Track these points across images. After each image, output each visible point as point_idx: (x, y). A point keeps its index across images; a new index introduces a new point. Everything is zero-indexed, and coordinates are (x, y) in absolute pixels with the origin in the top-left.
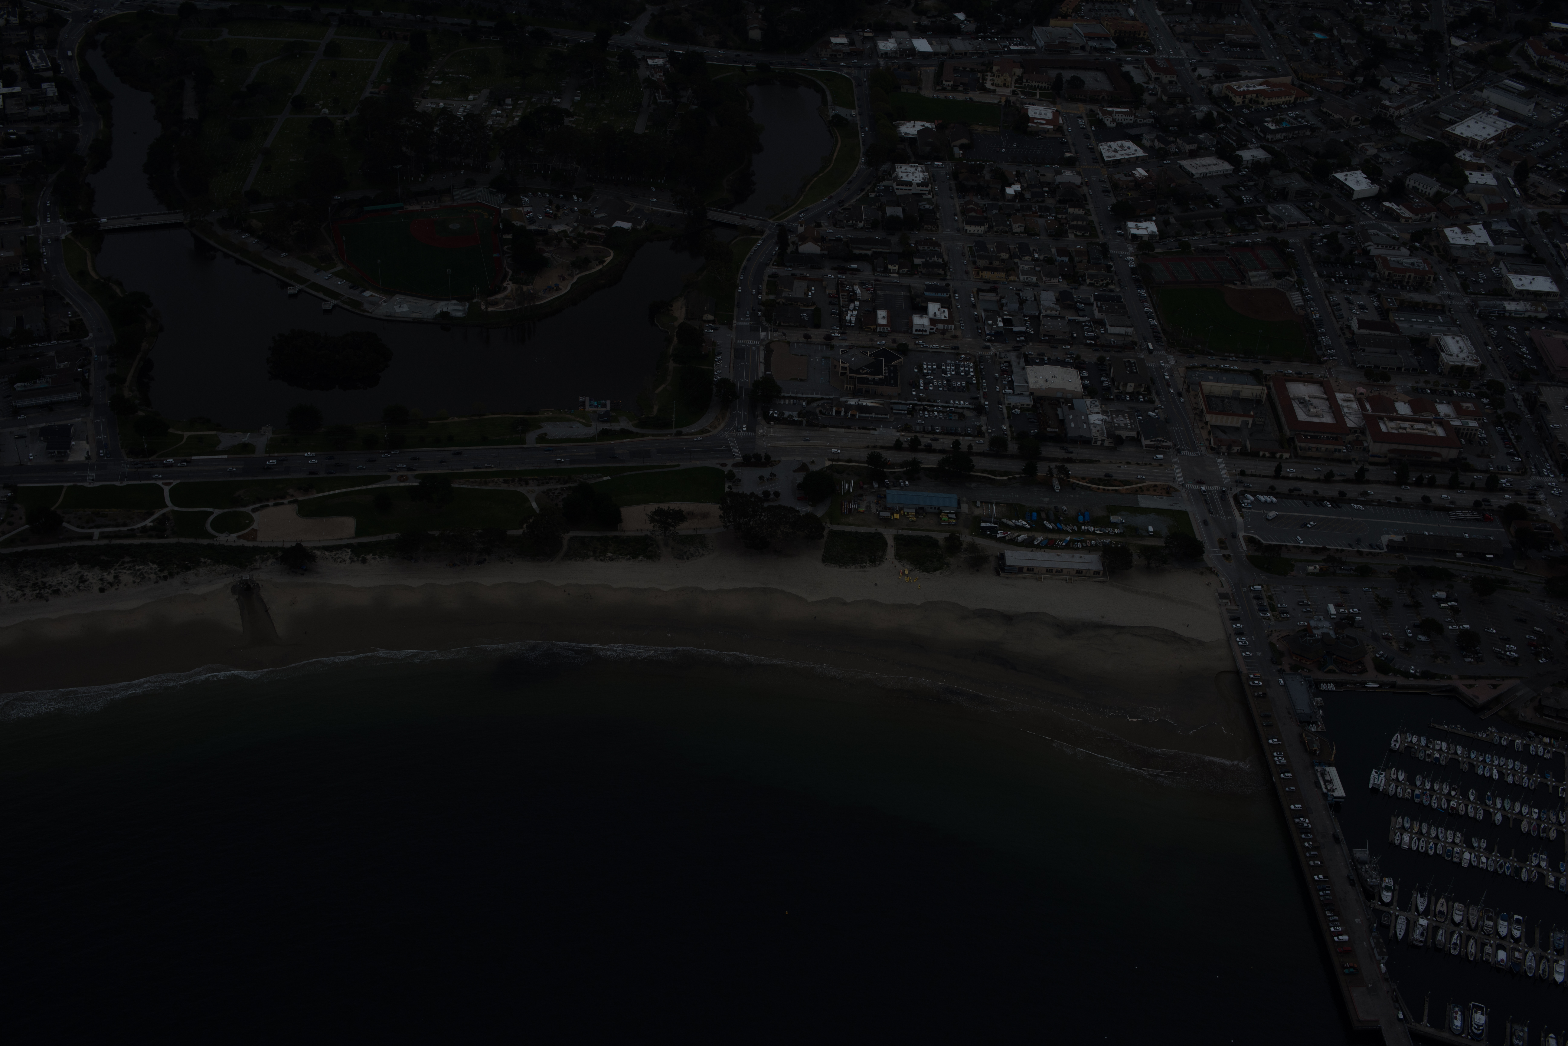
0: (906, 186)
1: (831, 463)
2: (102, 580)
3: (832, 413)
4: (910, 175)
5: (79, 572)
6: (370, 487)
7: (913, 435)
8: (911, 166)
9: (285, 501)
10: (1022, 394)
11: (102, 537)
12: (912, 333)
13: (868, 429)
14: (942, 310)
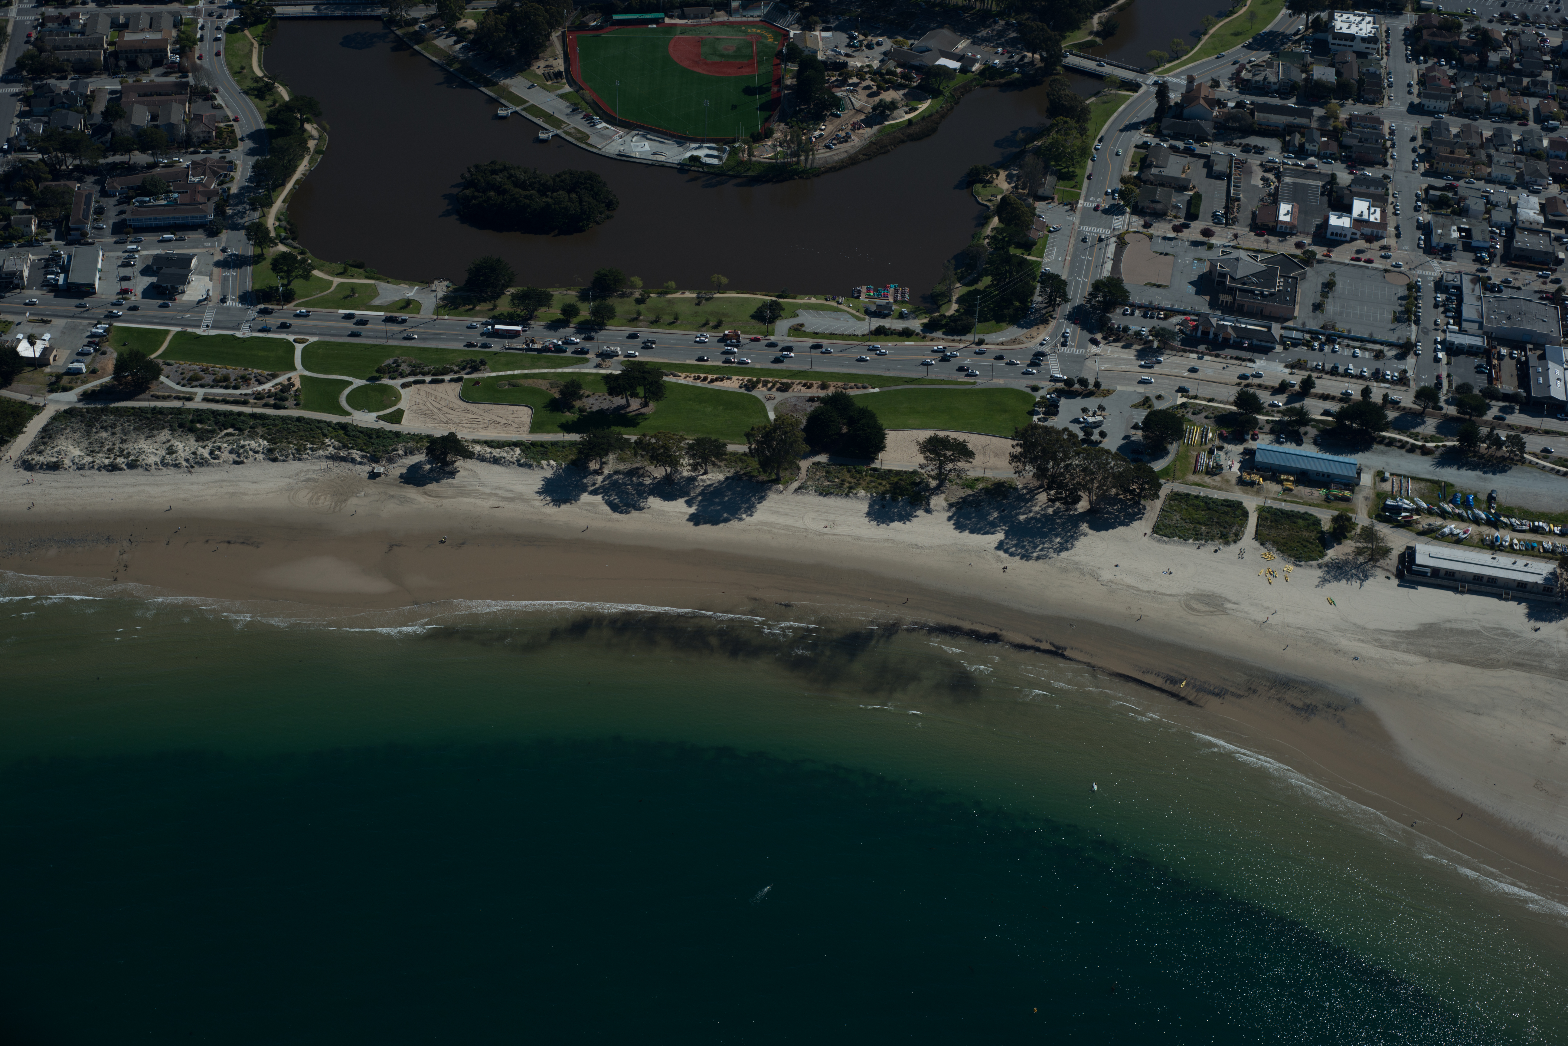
0: (1346, 40)
1: (1184, 400)
2: (194, 453)
3: (1196, 333)
4: (1354, 26)
7: (1306, 373)
8: (1356, 14)
9: (447, 378)
10: (1472, 333)
11: (206, 399)
12: (1325, 237)
13: (1244, 360)
14: (1372, 210)
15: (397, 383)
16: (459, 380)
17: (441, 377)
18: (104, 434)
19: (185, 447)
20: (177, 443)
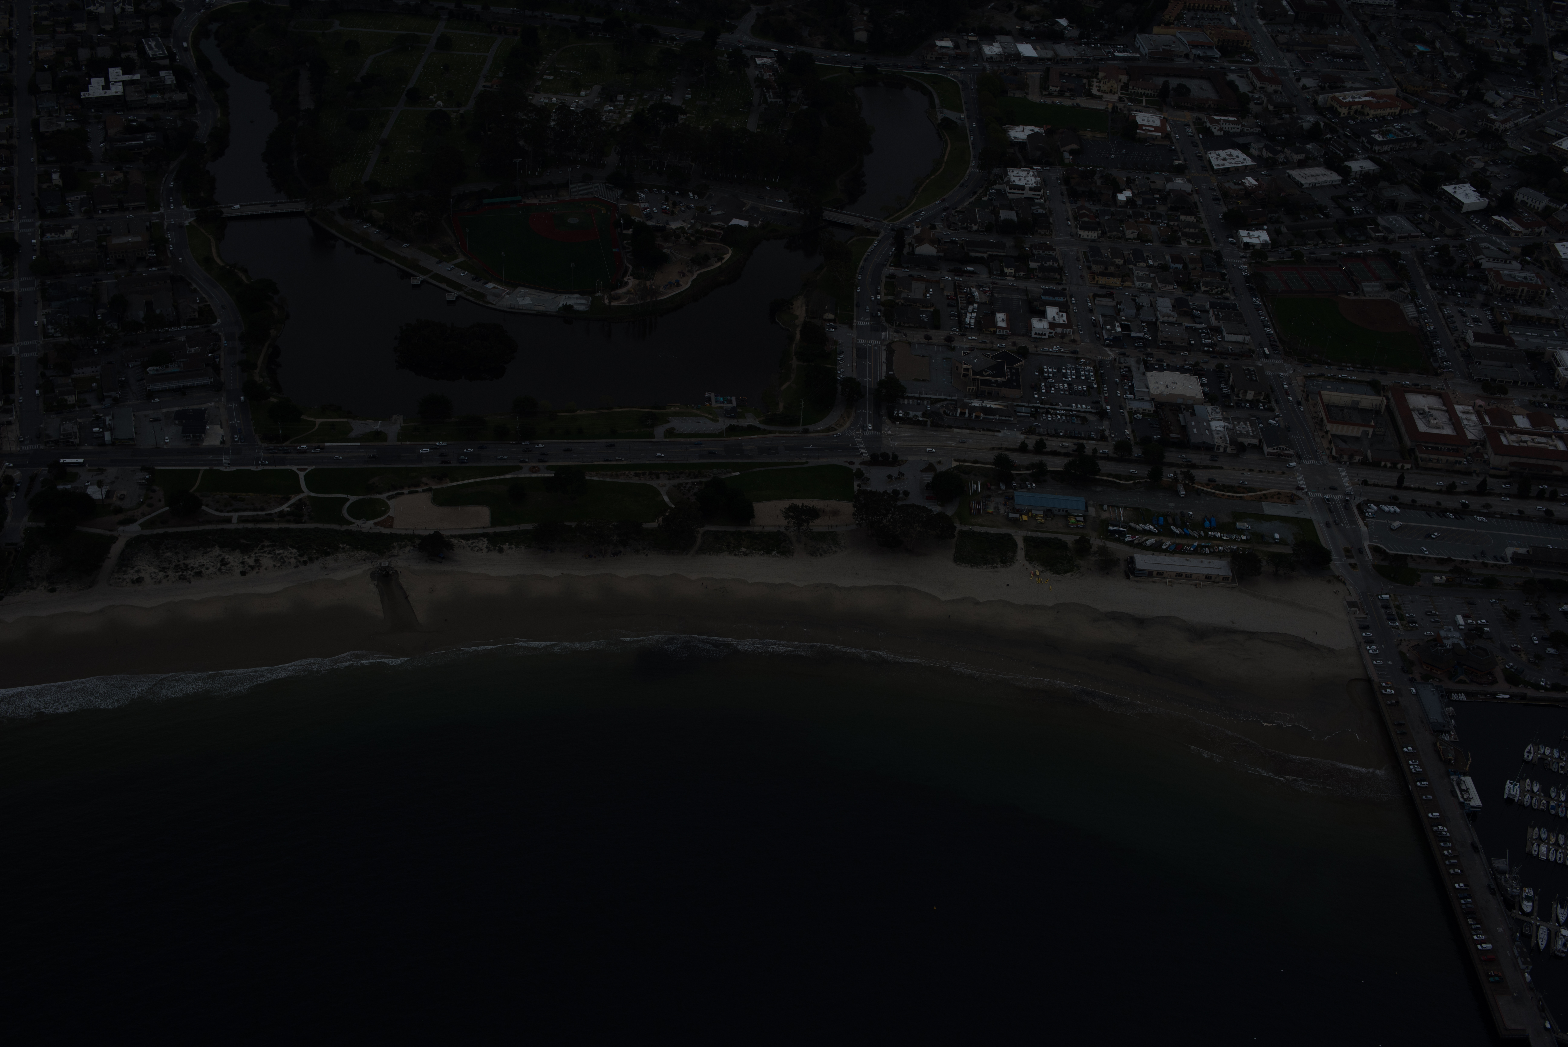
0: (1019, 190)
1: (957, 463)
2: (243, 563)
3: (956, 414)
4: (1023, 179)
5: (220, 555)
6: (502, 477)
7: (1038, 438)
8: (1023, 170)
9: (420, 489)
10: (1143, 399)
11: (241, 521)
12: (1030, 336)
13: (993, 431)
14: (1061, 314)
15: (383, 496)
16: (430, 490)
17: (415, 489)
18: (169, 554)
20: (227, 557)
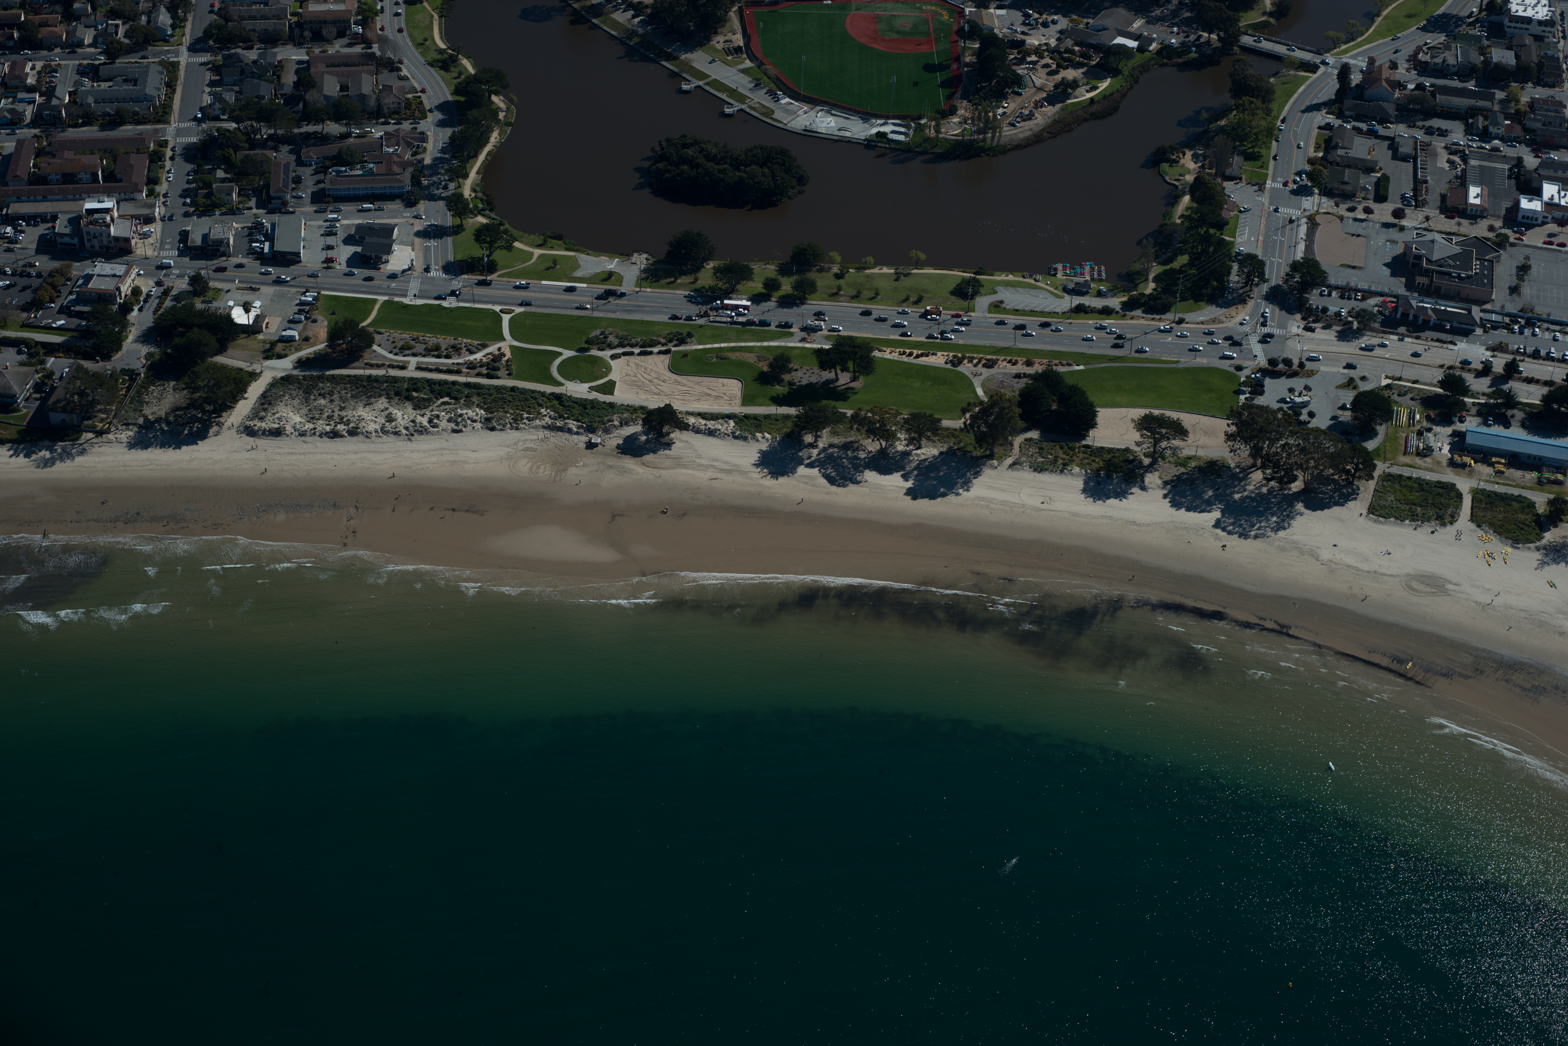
0: (1523, 23)
1: (1389, 381)
2: (413, 421)
3: (1396, 315)
4: (1529, 9)
5: (387, 409)
6: (765, 344)
7: (1509, 357)
9: (655, 350)
11: (419, 368)
12: (1516, 220)
13: (1445, 342)
14: (1562, 193)
15: (606, 354)
16: (667, 352)
17: (649, 349)
18: (322, 402)
19: (403, 415)
20: (395, 411)
